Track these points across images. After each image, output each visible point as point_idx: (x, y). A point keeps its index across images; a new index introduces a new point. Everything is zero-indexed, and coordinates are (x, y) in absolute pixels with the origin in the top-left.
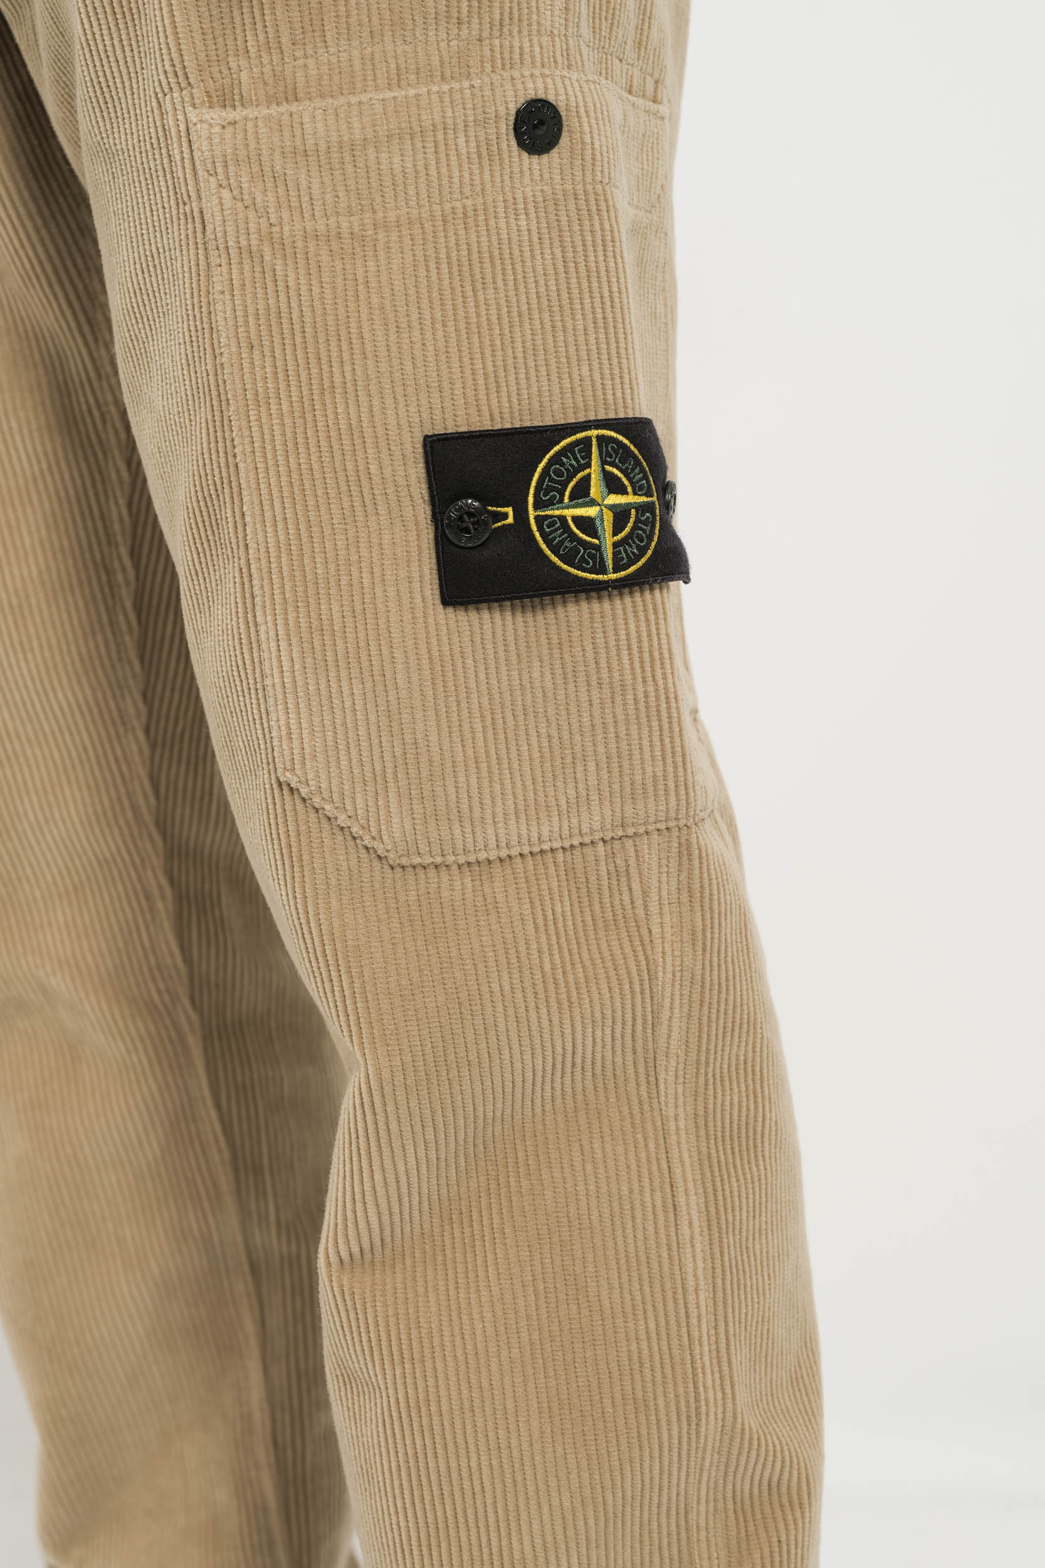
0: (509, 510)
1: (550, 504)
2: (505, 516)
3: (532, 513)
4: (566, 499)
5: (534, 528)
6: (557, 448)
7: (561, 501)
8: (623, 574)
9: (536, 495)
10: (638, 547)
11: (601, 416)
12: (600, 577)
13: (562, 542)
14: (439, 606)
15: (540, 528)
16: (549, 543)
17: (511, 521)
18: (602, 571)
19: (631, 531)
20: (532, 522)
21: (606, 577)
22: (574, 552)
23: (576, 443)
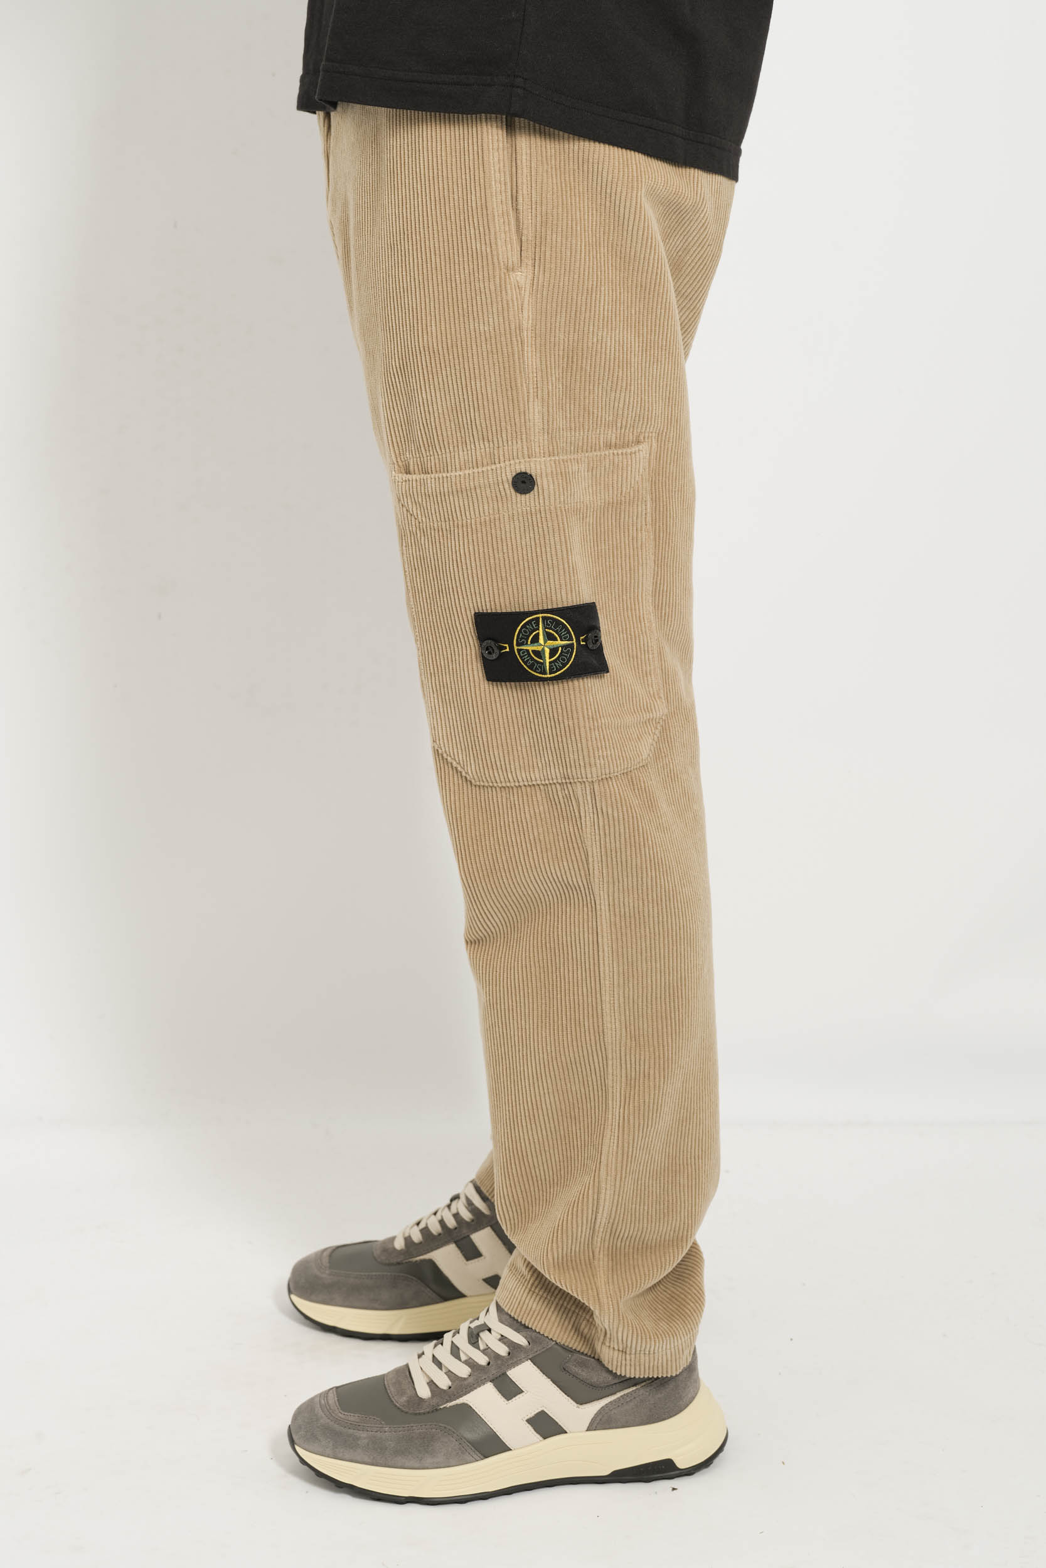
0: (507, 645)
1: (522, 644)
2: (506, 648)
3: (516, 648)
4: (529, 643)
5: (517, 654)
6: (524, 622)
7: (527, 644)
8: (553, 675)
9: (517, 640)
10: (562, 663)
11: (545, 608)
12: (544, 676)
13: (528, 660)
14: (486, 682)
15: (519, 654)
16: (523, 660)
17: (508, 650)
18: (545, 673)
19: (559, 656)
20: (516, 651)
21: (546, 676)
22: (533, 665)
23: (533, 620)
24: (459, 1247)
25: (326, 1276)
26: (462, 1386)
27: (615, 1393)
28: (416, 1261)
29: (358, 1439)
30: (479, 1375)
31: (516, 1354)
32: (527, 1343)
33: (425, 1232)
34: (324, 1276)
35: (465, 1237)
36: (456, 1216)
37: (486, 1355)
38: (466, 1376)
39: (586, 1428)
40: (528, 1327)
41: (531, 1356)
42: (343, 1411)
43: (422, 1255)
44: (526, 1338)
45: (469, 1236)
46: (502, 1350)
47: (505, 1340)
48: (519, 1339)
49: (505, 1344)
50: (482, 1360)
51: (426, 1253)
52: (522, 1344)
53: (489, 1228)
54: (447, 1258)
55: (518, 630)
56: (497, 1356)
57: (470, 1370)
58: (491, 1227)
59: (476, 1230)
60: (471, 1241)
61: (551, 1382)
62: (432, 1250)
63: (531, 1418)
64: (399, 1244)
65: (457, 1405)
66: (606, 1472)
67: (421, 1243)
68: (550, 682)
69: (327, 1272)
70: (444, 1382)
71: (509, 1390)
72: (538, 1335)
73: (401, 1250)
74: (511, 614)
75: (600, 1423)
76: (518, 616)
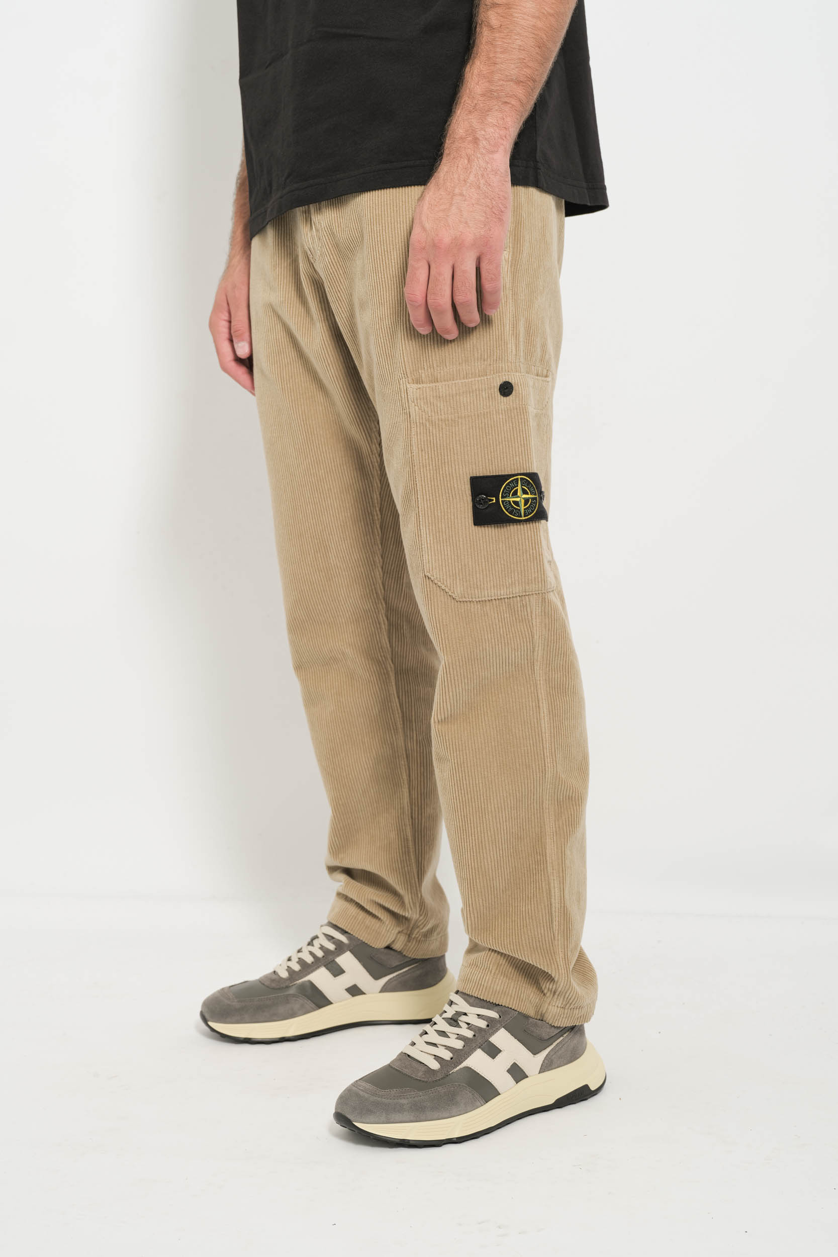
0: (494, 498)
1: (506, 497)
2: (493, 500)
3: (501, 500)
4: (511, 496)
5: (501, 504)
6: (508, 481)
7: (509, 496)
8: (527, 518)
9: (502, 494)
10: (531, 510)
11: (522, 472)
12: (520, 518)
13: (509, 508)
14: (473, 526)
15: (503, 504)
16: (505, 508)
17: (494, 501)
18: (521, 517)
19: (530, 505)
20: (501, 502)
21: (521, 519)
22: (513, 511)
23: (514, 479)
24: (327, 969)
25: (236, 1004)
26: (459, 1055)
27: (552, 1044)
28: (299, 983)
29: (403, 1105)
30: (470, 1046)
31: (493, 1025)
32: (498, 1016)
33: (301, 962)
34: (234, 1003)
35: (331, 962)
36: (322, 948)
37: (471, 1030)
38: (461, 1048)
39: (538, 1072)
40: (499, 1005)
41: (503, 1026)
42: (381, 1089)
43: (302, 978)
44: (497, 1013)
45: (334, 960)
46: (482, 1024)
47: (483, 1017)
48: (493, 1014)
49: (484, 1020)
50: (469, 1034)
51: (305, 977)
52: (496, 1017)
53: (349, 952)
54: (321, 978)
55: (503, 487)
56: (480, 1029)
57: (463, 1042)
58: (350, 951)
59: (339, 955)
60: (336, 963)
61: (517, 1041)
62: (309, 973)
63: (509, 1069)
64: (284, 974)
65: (461, 1069)
66: (551, 1101)
67: (300, 970)
68: (524, 523)
69: (236, 1001)
70: (447, 1055)
71: (493, 1051)
72: (508, 1009)
73: (288, 977)
74: (499, 476)
75: (547, 1066)
76: (504, 478)
